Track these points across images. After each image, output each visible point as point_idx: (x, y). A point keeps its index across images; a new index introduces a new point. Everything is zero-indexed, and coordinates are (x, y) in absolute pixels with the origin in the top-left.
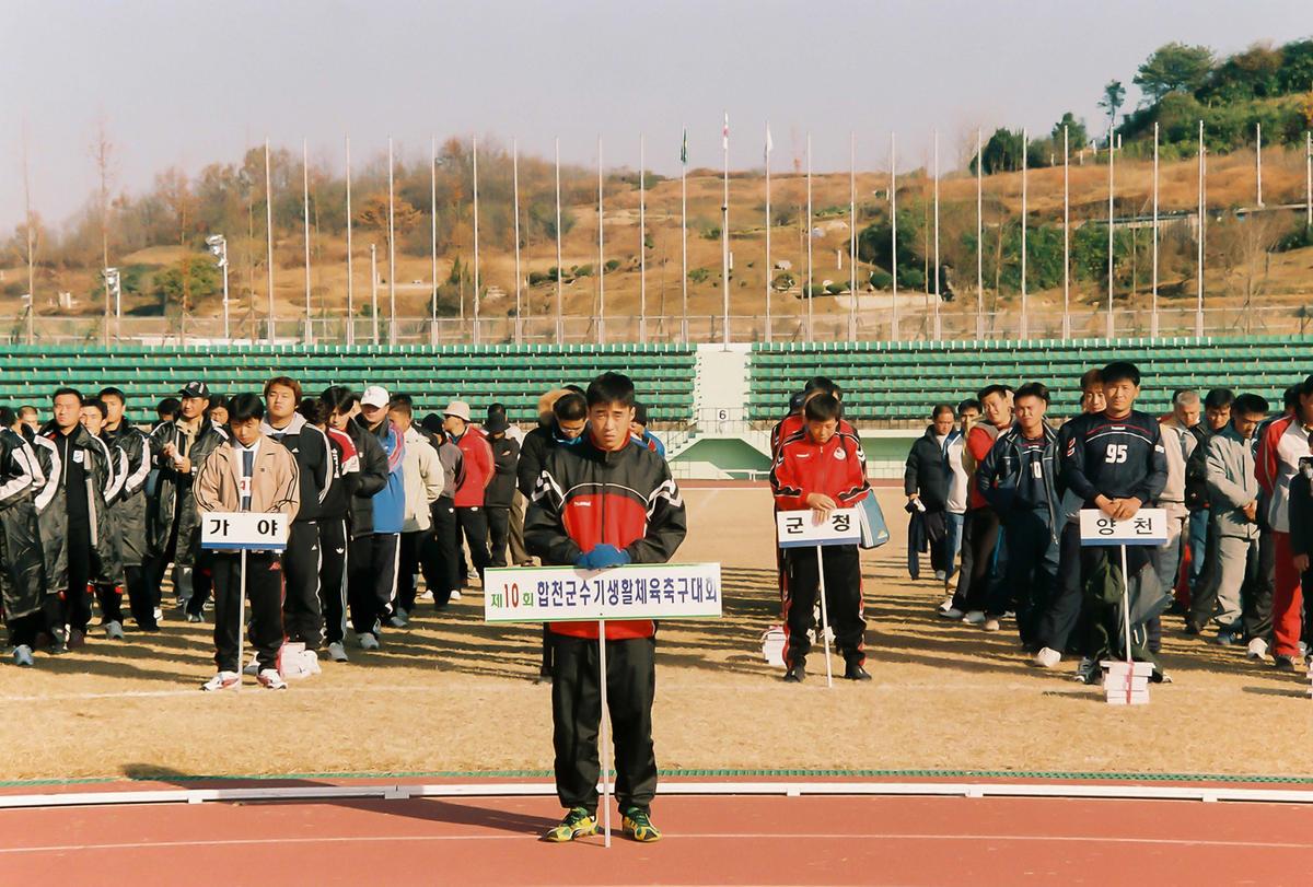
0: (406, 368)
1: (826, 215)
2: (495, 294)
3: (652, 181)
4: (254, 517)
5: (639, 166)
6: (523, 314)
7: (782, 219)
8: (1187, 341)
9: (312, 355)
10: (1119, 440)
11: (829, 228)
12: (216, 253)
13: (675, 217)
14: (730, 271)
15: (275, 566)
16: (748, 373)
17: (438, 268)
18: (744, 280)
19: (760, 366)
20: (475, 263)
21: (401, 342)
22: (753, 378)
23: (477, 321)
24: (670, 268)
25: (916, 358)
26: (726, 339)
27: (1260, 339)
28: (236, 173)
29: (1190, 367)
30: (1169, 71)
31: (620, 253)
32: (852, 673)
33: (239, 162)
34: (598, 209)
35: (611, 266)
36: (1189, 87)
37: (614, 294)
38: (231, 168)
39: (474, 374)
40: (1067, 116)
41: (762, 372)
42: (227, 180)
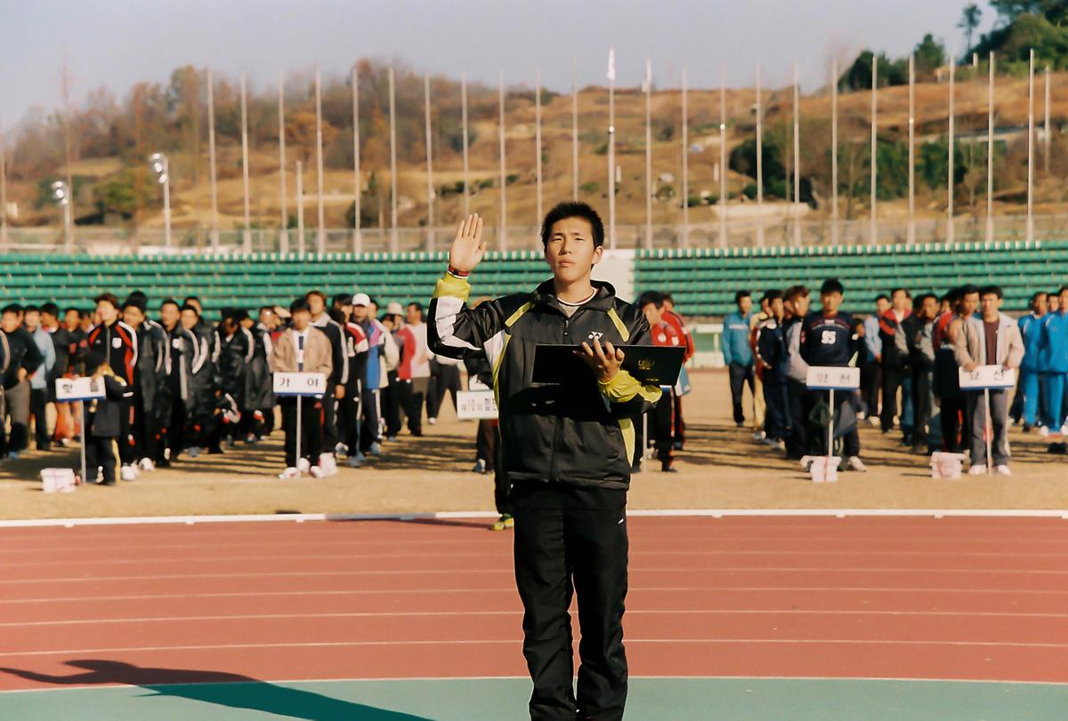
0: (333, 273)
1: (706, 131)
2: (408, 205)
3: (547, 97)
4: (305, 376)
5: (536, 84)
6: (435, 224)
7: (667, 132)
8: (1018, 245)
10: (830, 329)
11: (707, 144)
12: (158, 170)
13: (569, 131)
14: (616, 184)
15: (318, 405)
16: (632, 276)
17: (358, 180)
18: (630, 192)
19: (641, 270)
20: (390, 176)
21: (328, 250)
22: (636, 281)
23: (394, 232)
24: (564, 181)
26: (613, 246)
28: (163, 91)
31: (518, 165)
32: (665, 468)
33: (165, 82)
34: (499, 124)
35: (511, 179)
36: (1041, 8)
37: (514, 205)
38: (158, 87)
39: (393, 278)
40: (928, 38)
41: (645, 275)
42: (154, 97)
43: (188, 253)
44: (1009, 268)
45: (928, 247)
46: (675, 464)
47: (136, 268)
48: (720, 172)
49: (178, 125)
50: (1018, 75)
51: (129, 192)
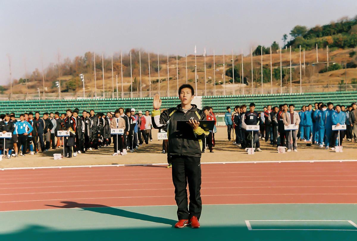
0: (126, 103)
1: (220, 66)
2: (144, 85)
3: (179, 58)
4: (118, 129)
5: (176, 54)
6: (151, 90)
7: (210, 66)
8: (298, 94)
9: (105, 101)
10: (252, 115)
11: (220, 69)
12: (82, 78)
13: (185, 66)
14: (197, 79)
15: (122, 137)
16: (201, 103)
17: (132, 79)
18: (201, 81)
19: (204, 101)
20: (140, 78)
21: (124, 97)
22: (202, 104)
23: (141, 92)
24: (184, 79)
25: (238, 99)
26: (197, 95)
27: (314, 93)
28: (83, 58)
29: (299, 100)
30: (298, 32)
31: (172, 75)
32: (211, 152)
33: (83, 56)
34: (167, 65)
35: (170, 79)
36: (302, 35)
37: (171, 85)
38: (81, 57)
39: (141, 104)
40: (275, 42)
41: (205, 103)
42: (81, 60)
43: (89, 99)
44: (296, 100)
45: (276, 95)
46: (213, 151)
47: (76, 103)
48: (223, 76)
49: (86, 67)
50: (297, 52)
51: (75, 84)
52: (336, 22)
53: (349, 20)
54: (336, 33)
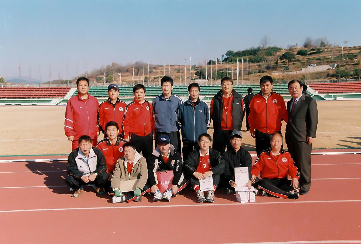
2: (151, 80)
3: (161, 66)
6: (155, 82)
20: (148, 76)
30: (229, 53)
33: (111, 65)
36: (232, 55)
38: (110, 66)
40: (218, 58)
42: (109, 67)
48: (195, 75)
50: (230, 63)
51: (110, 79)
52: (248, 49)
53: (254, 49)
54: (248, 55)
